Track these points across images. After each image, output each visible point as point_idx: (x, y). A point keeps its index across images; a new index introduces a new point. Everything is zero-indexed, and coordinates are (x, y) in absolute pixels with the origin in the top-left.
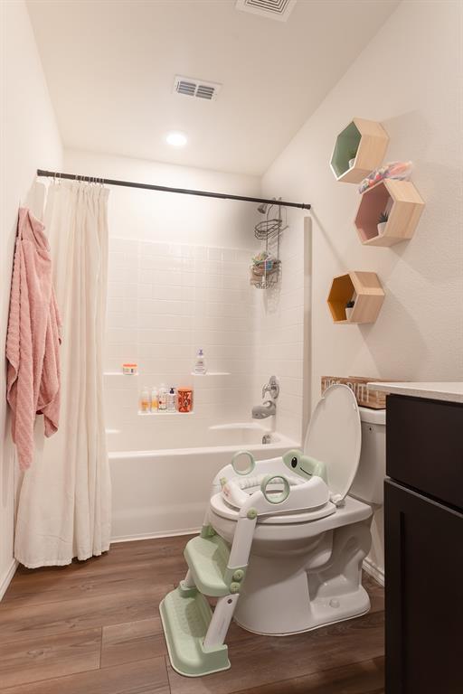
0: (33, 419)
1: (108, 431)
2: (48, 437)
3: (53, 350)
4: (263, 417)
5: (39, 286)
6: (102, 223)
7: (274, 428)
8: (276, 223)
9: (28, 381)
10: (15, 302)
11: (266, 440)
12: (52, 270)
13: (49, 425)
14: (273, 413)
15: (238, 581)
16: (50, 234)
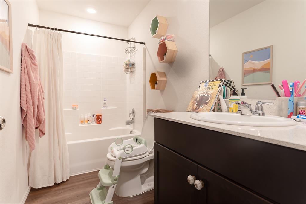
0: (35, 131)
1: (66, 133)
2: (41, 137)
3: (42, 103)
4: (130, 124)
5: (33, 76)
6: (59, 48)
7: (134, 129)
8: (133, 48)
9: (32, 116)
10: (23, 83)
11: (131, 133)
12: (38, 69)
13: (41, 133)
14: (133, 122)
15: (116, 180)
16: (36, 54)
